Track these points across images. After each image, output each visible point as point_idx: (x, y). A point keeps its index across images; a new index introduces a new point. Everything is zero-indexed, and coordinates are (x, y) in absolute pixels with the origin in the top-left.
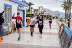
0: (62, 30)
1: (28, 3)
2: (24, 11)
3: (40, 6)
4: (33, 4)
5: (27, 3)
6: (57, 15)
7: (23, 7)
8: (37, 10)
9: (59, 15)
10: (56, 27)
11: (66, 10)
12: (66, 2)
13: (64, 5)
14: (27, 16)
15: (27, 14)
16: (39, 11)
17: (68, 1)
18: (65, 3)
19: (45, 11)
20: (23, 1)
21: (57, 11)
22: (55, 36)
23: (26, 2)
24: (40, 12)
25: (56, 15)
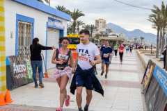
0: (149, 75)
1: (72, 11)
2: (61, 31)
3: (98, 19)
4: (83, 15)
7: (60, 21)
8: (92, 28)
13: (154, 16)
16: (97, 30)
17: (163, 7)
18: (157, 11)
19: (110, 31)
21: (137, 31)
22: (132, 89)
23: (67, 9)
24: (99, 32)
25: (135, 39)
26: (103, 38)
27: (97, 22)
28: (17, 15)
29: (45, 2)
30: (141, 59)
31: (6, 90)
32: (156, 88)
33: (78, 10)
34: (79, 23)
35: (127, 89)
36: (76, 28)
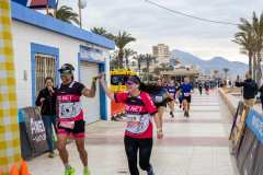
0: (240, 126)
1: (116, 34)
2: (101, 66)
3: (156, 45)
4: (133, 39)
5: (110, 37)
6: (221, 72)
7: (98, 51)
8: (148, 59)
9: (226, 70)
10: (218, 116)
11: (250, 55)
12: (248, 25)
13: (242, 34)
14: (112, 83)
15: (112, 76)
16: (156, 62)
17: (255, 19)
18: (246, 27)
19: (177, 62)
20: (96, 31)
21: (218, 60)
22: (215, 148)
23: (108, 32)
24: (159, 65)
25: (216, 72)
26: (165, 73)
27: (155, 49)
28: (32, 44)
29: (74, 23)
30: (226, 102)
31: (21, 160)
32: (252, 145)
33: (124, 33)
34: (128, 53)
35: (208, 149)
36: (124, 59)
